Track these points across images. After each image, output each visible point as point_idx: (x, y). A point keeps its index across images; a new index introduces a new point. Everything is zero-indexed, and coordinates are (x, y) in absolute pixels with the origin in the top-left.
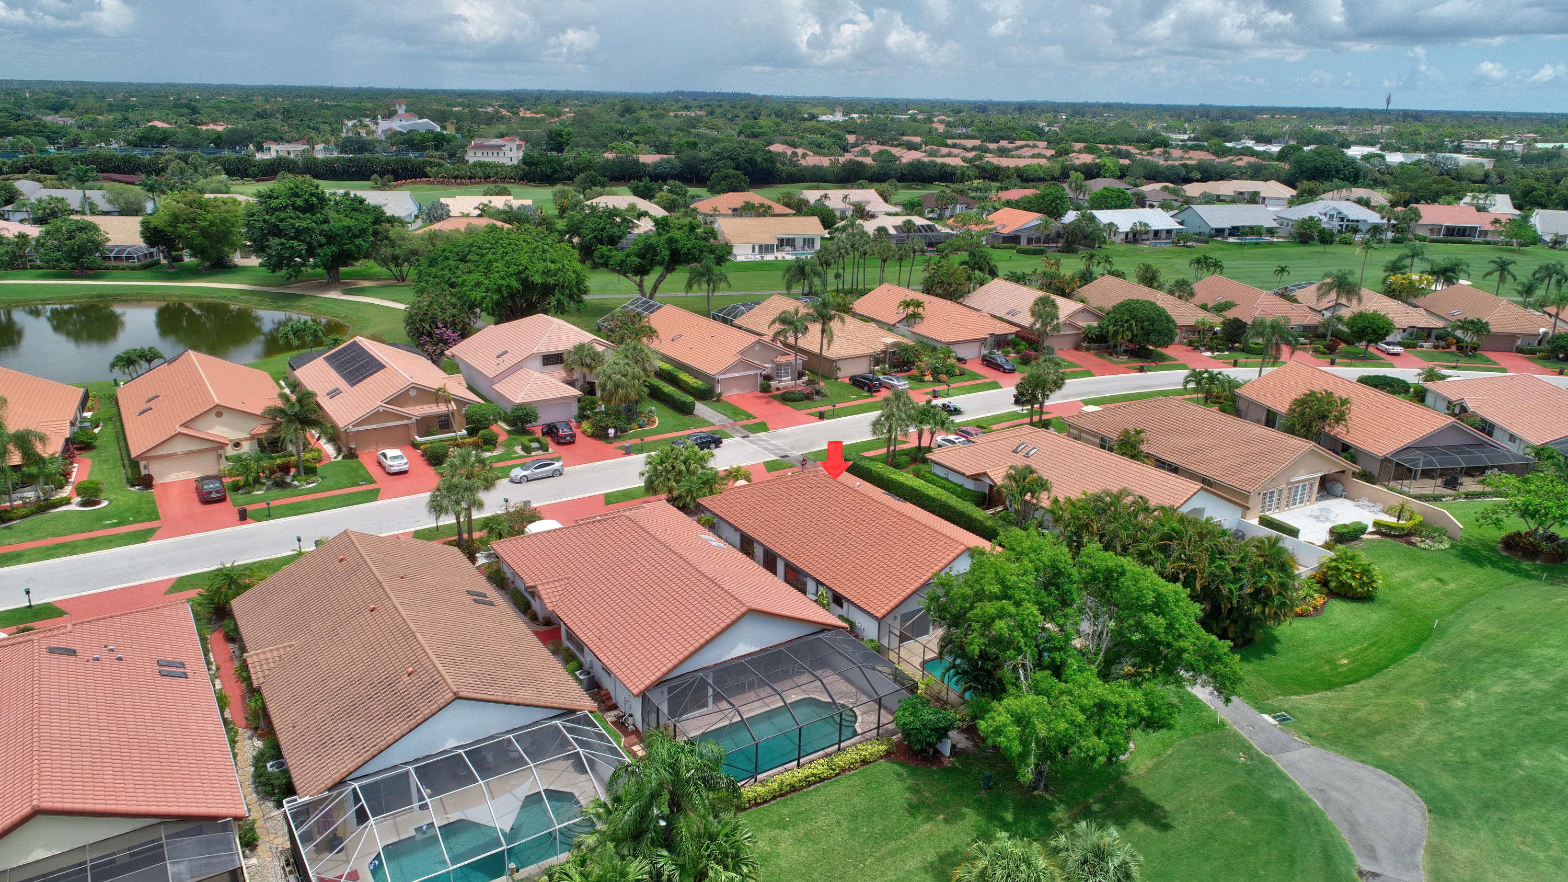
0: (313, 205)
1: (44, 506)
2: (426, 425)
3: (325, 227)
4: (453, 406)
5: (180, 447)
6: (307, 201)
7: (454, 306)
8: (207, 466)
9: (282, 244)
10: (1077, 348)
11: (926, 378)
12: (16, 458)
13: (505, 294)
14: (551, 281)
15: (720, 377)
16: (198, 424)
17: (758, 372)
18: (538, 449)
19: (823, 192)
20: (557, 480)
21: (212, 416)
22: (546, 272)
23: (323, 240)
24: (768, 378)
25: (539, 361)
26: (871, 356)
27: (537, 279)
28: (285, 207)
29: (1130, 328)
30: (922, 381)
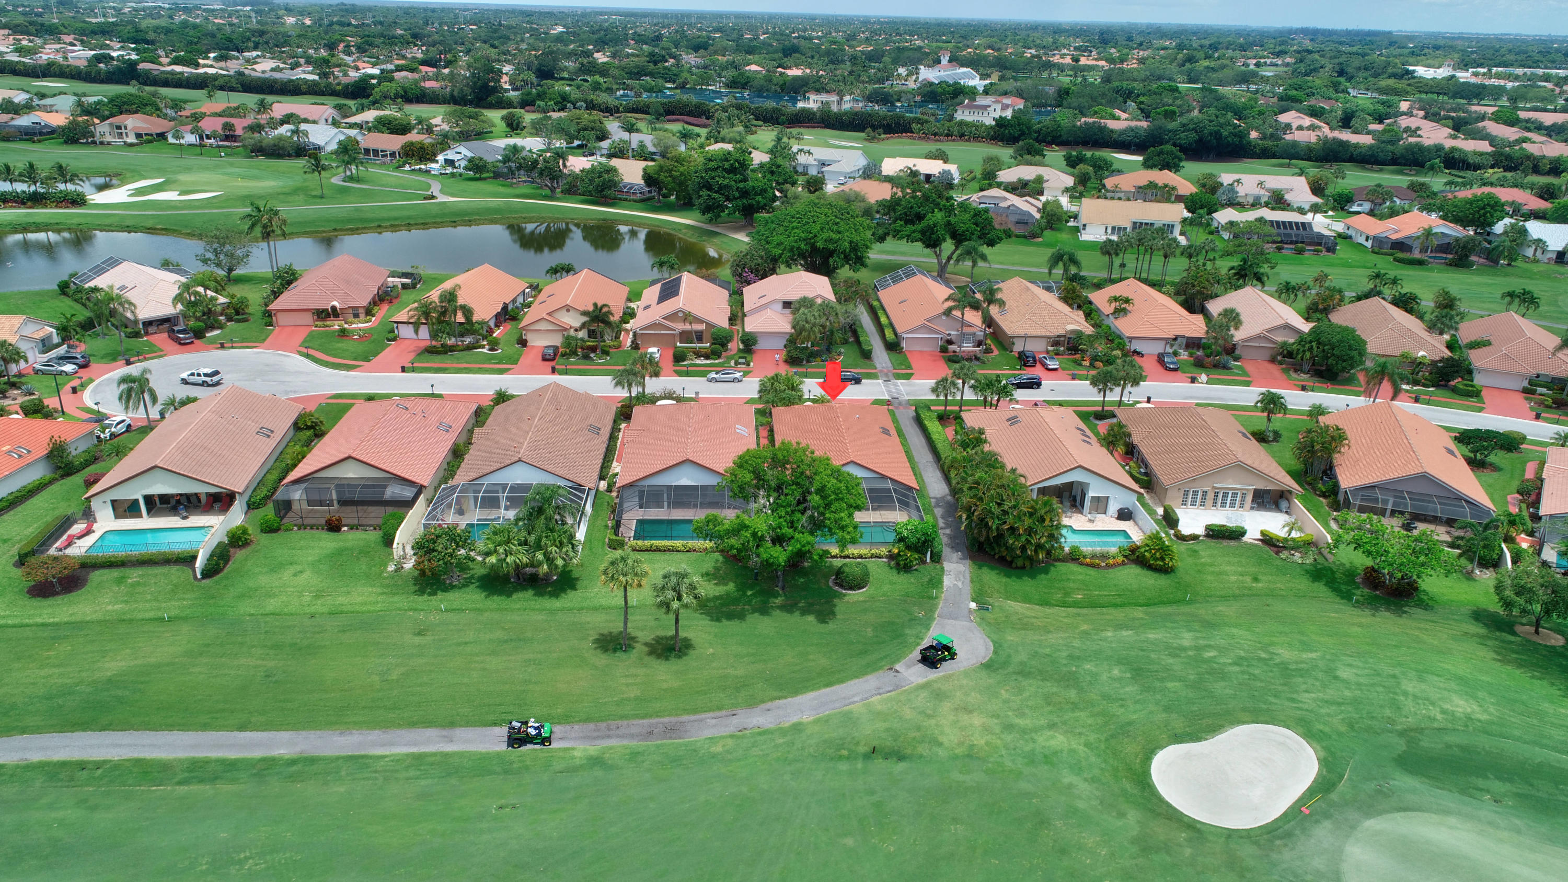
0: (736, 168)
1: (470, 348)
2: (685, 336)
3: (741, 185)
4: (704, 327)
5: (543, 326)
6: (732, 165)
7: (762, 258)
8: (556, 340)
9: (709, 195)
10: (1273, 360)
11: (1084, 363)
12: (460, 318)
13: (796, 252)
14: (831, 247)
15: (905, 336)
16: (557, 315)
17: (940, 336)
18: (743, 364)
19: (1236, 177)
20: (736, 384)
21: (564, 311)
22: (830, 240)
23: (737, 194)
24: (950, 342)
25: (780, 306)
26: (1049, 338)
27: (820, 245)
28: (717, 168)
29: (1311, 349)
30: (1080, 365)
